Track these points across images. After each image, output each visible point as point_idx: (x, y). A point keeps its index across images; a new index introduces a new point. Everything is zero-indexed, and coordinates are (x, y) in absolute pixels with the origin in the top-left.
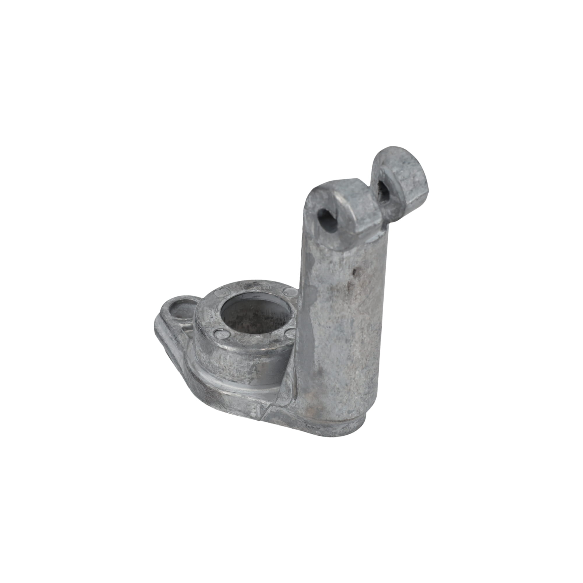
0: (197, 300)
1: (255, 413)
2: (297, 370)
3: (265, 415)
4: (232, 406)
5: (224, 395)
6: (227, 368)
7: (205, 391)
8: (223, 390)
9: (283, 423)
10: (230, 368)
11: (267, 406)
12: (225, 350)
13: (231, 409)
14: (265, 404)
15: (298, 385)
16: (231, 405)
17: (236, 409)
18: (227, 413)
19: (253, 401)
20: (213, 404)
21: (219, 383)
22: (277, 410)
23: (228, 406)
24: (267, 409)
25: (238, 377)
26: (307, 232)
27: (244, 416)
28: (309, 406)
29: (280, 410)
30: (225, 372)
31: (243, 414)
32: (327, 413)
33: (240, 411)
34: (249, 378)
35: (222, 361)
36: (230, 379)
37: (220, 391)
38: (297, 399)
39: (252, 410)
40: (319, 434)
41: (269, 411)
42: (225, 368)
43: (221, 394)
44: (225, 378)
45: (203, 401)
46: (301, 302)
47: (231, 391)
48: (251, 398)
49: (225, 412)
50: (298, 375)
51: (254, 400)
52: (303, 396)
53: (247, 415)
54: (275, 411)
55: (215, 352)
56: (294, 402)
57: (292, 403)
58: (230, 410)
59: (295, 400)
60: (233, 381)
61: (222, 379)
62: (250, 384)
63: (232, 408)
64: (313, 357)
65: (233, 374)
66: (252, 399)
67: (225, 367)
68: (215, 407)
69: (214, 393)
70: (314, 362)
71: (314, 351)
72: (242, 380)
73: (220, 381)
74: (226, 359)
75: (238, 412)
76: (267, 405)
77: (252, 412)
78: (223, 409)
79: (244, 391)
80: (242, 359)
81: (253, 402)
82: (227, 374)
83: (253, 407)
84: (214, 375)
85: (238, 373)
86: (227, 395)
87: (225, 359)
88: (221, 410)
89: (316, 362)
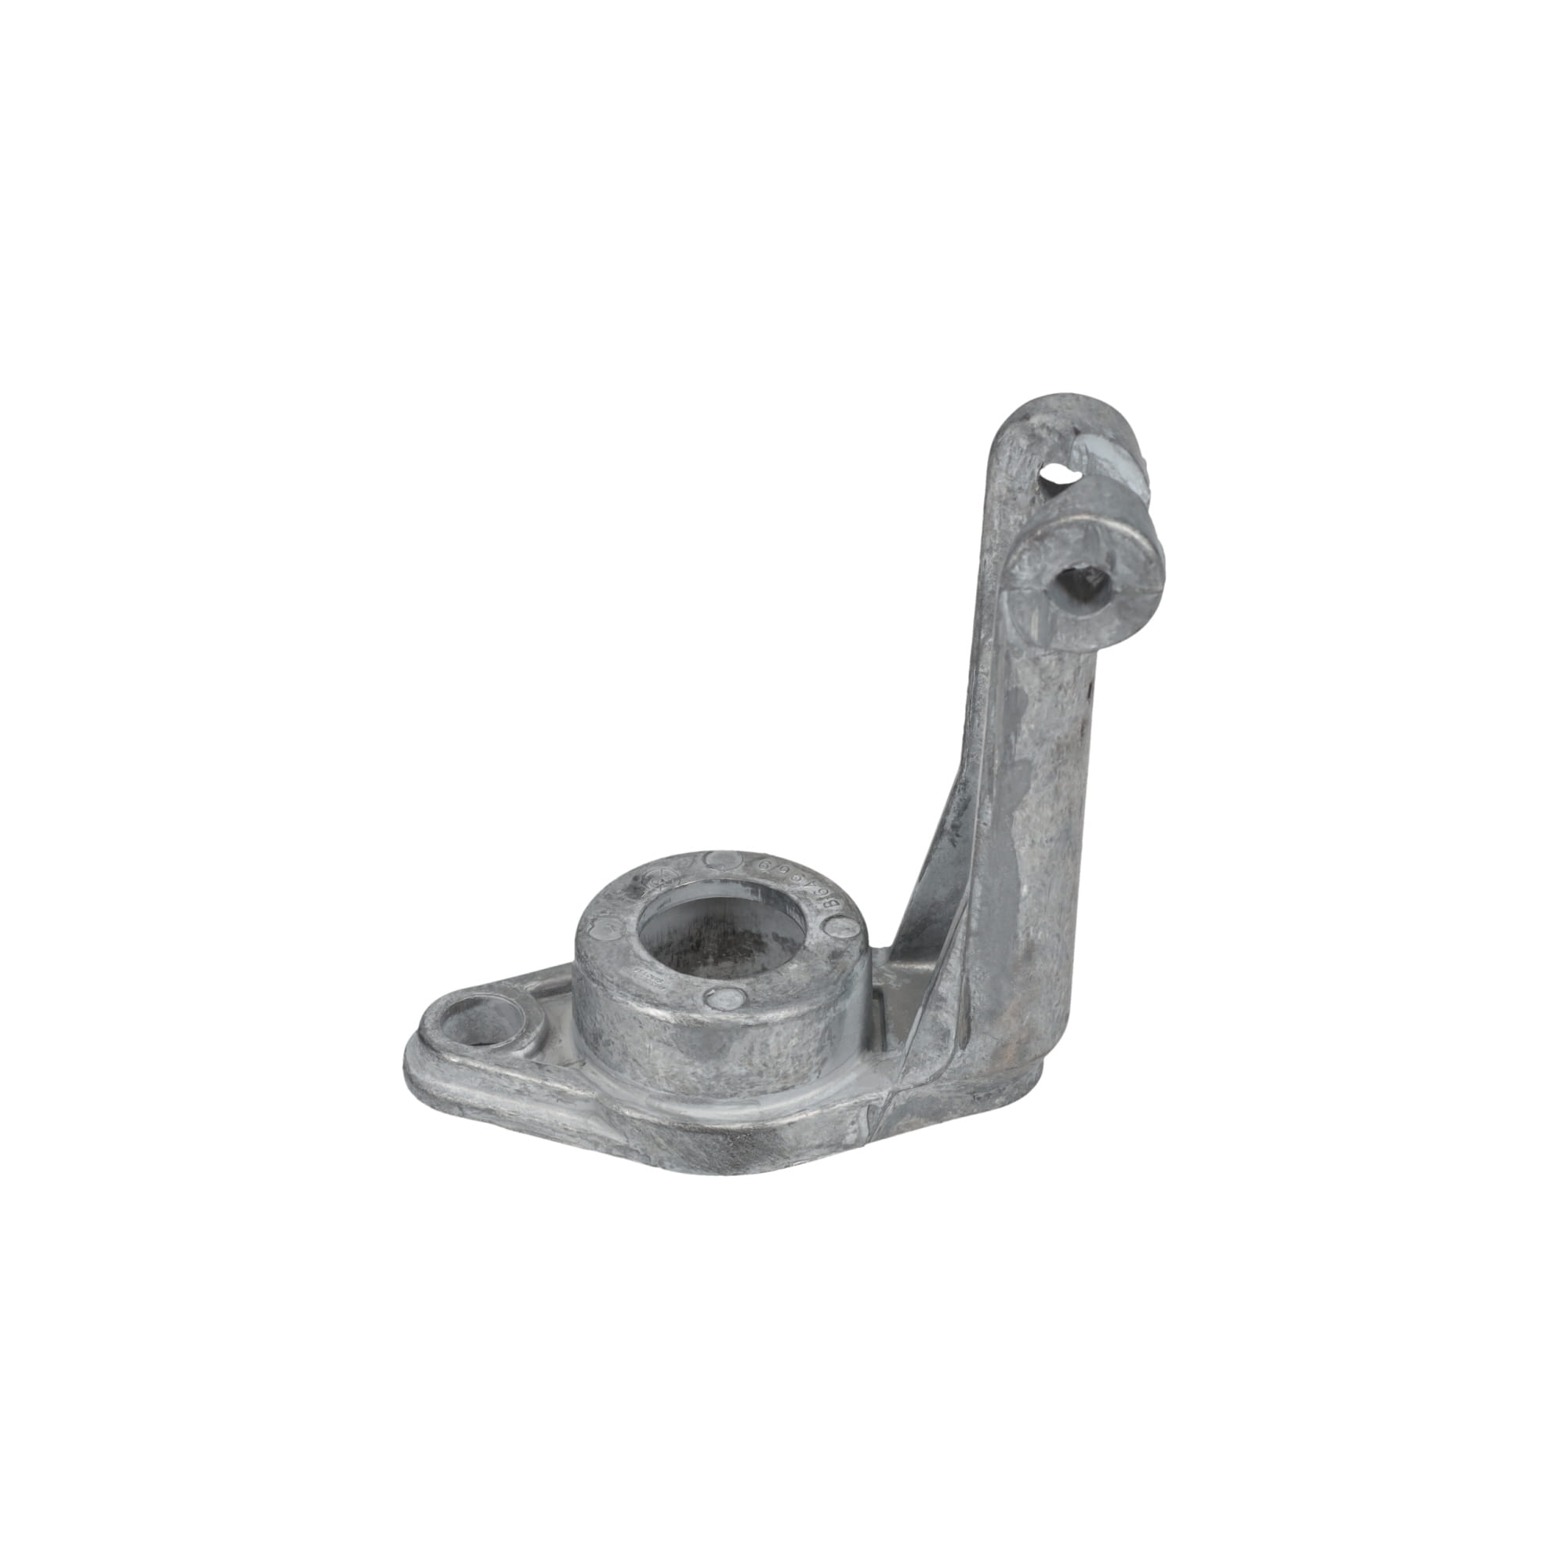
0: (477, 995)
1: (855, 1131)
2: (970, 977)
3: (880, 1125)
4: (802, 1146)
5: (782, 1127)
6: (770, 1065)
7: (729, 1143)
8: (773, 1119)
9: (922, 1121)
10: (777, 1063)
11: (883, 1103)
12: (765, 1024)
13: (799, 1151)
14: (878, 1099)
15: (972, 1010)
16: (799, 1143)
17: (811, 1148)
18: (792, 1166)
19: (849, 1108)
20: (755, 1163)
21: (752, 1111)
22: (907, 1098)
23: (793, 1149)
24: (884, 1108)
25: (796, 1072)
26: (1011, 641)
27: (831, 1153)
28: (1000, 1045)
29: (914, 1094)
30: (764, 1078)
31: (827, 1150)
32: (1038, 1039)
33: (819, 1146)
34: (817, 1064)
35: (756, 1053)
36: (779, 1086)
37: (769, 1124)
38: (969, 1044)
39: (847, 1128)
40: (1002, 1103)
41: (890, 1109)
42: (764, 1068)
43: (774, 1130)
44: (765, 1093)
45: (721, 1171)
46: (990, 812)
47: (792, 1112)
48: (842, 1103)
49: (786, 1167)
50: (973, 987)
51: (851, 1103)
52: (987, 1028)
53: (838, 1145)
54: (903, 1103)
55: (735, 1044)
56: (962, 1055)
57: (955, 1059)
58: (798, 1156)
59: (964, 1048)
60: (784, 1089)
61: (758, 1094)
62: (820, 1076)
63: (801, 1149)
64: (1015, 924)
65: (785, 1073)
66: (846, 1104)
67: (765, 1065)
68: (758, 1168)
69: (755, 1137)
70: (1016, 936)
71: (1018, 911)
72: (805, 1074)
73: (753, 1104)
74: (768, 1045)
75: (815, 1152)
76: (882, 1099)
77: (848, 1134)
78: (781, 1161)
79: (812, 1098)
80: (804, 1025)
81: (848, 1110)
82: (772, 1079)
83: (850, 1120)
84: (735, 1099)
85: (797, 1063)
86: (790, 1124)
87: (764, 1046)
88: (777, 1168)
89: (1020, 935)
